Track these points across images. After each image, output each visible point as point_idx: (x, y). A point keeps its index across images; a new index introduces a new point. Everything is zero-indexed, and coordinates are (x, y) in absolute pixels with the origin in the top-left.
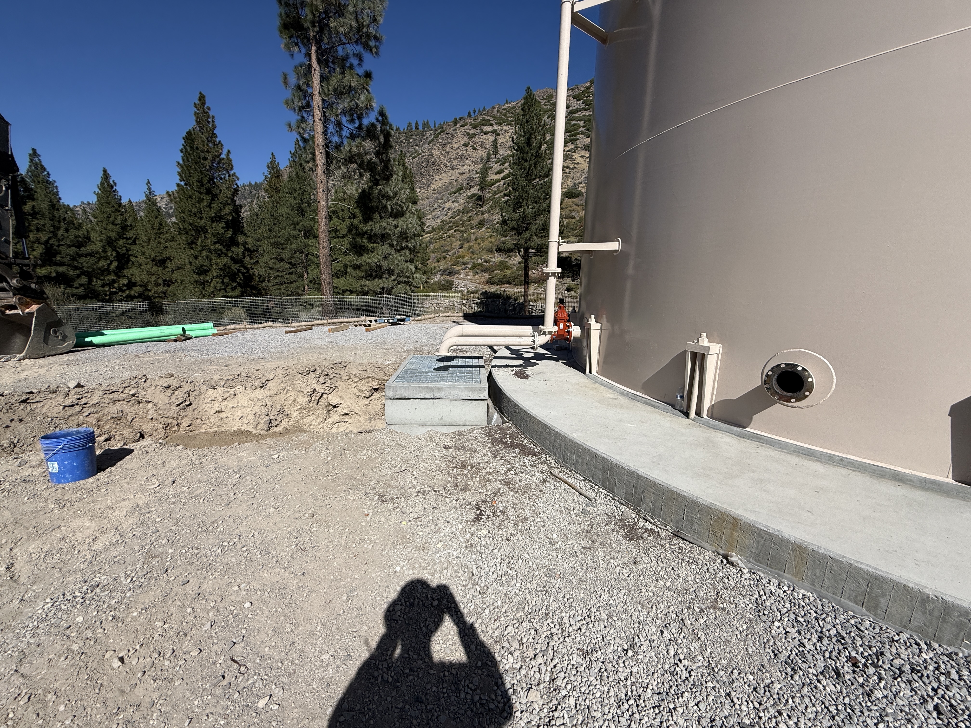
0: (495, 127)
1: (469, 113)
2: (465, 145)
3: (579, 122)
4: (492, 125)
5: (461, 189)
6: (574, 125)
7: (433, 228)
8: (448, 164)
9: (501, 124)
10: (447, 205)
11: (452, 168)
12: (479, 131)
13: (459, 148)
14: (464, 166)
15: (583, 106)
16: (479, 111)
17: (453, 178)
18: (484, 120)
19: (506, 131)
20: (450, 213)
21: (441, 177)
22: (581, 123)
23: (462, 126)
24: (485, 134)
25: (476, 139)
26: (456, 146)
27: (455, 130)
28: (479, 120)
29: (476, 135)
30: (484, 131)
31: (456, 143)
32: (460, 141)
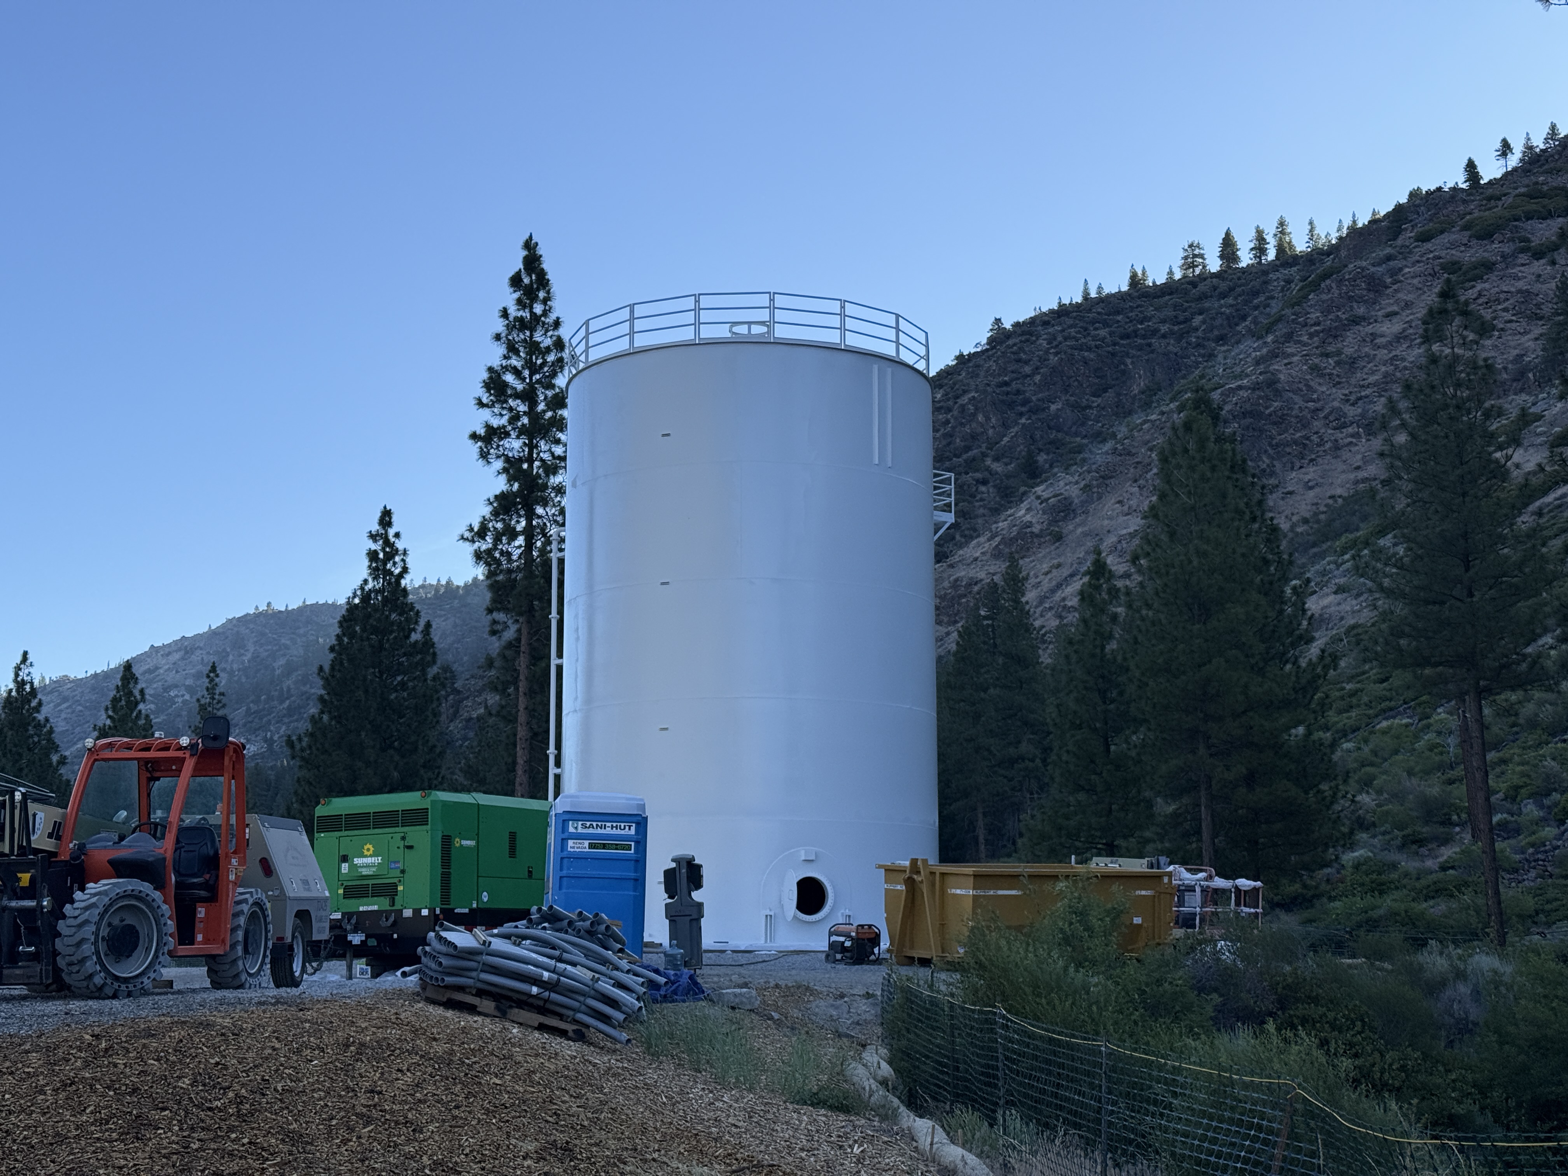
1: (1471, 167)
8: (1349, 412)
12: (1507, 248)
16: (1530, 148)
21: (1310, 473)
23: (1425, 238)
24: (1539, 254)
25: (1492, 284)
26: (1390, 328)
27: (1389, 258)
28: (1509, 200)
29: (1488, 267)
30: (1535, 242)
31: (1390, 315)
32: (1408, 305)
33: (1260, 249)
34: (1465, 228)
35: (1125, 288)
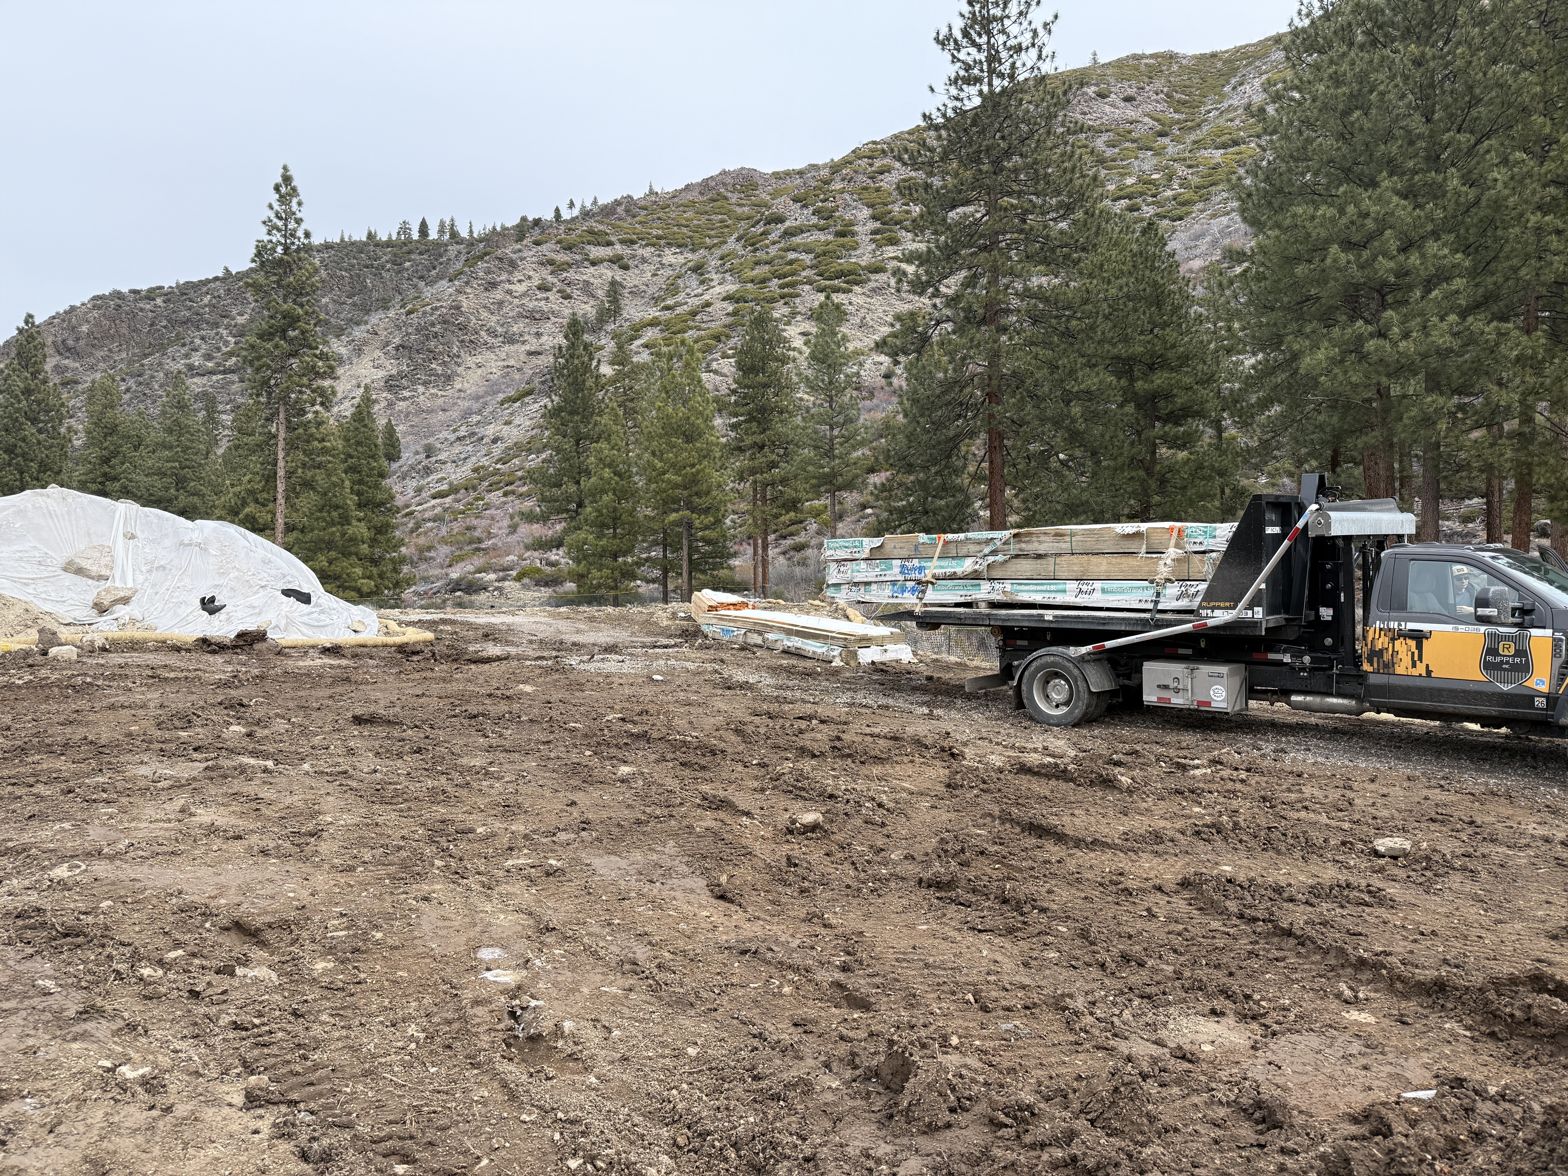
0: (619, 248)
1: (557, 210)
2: (544, 288)
3: (803, 256)
4: (609, 244)
5: (530, 392)
6: (791, 262)
7: (451, 484)
8: (500, 329)
9: (633, 242)
10: (490, 431)
11: (510, 340)
12: (578, 257)
13: (524, 294)
14: (538, 335)
15: (814, 220)
16: (583, 207)
17: (512, 362)
18: (591, 232)
19: (644, 260)
20: (498, 450)
21: (479, 359)
22: (807, 258)
23: (537, 243)
24: (593, 264)
25: (571, 274)
26: (520, 288)
27: (520, 251)
28: (579, 232)
29: (570, 265)
30: (592, 256)
31: (520, 281)
32: (530, 278)
33: (441, 231)
34: (559, 242)
35: (364, 239)
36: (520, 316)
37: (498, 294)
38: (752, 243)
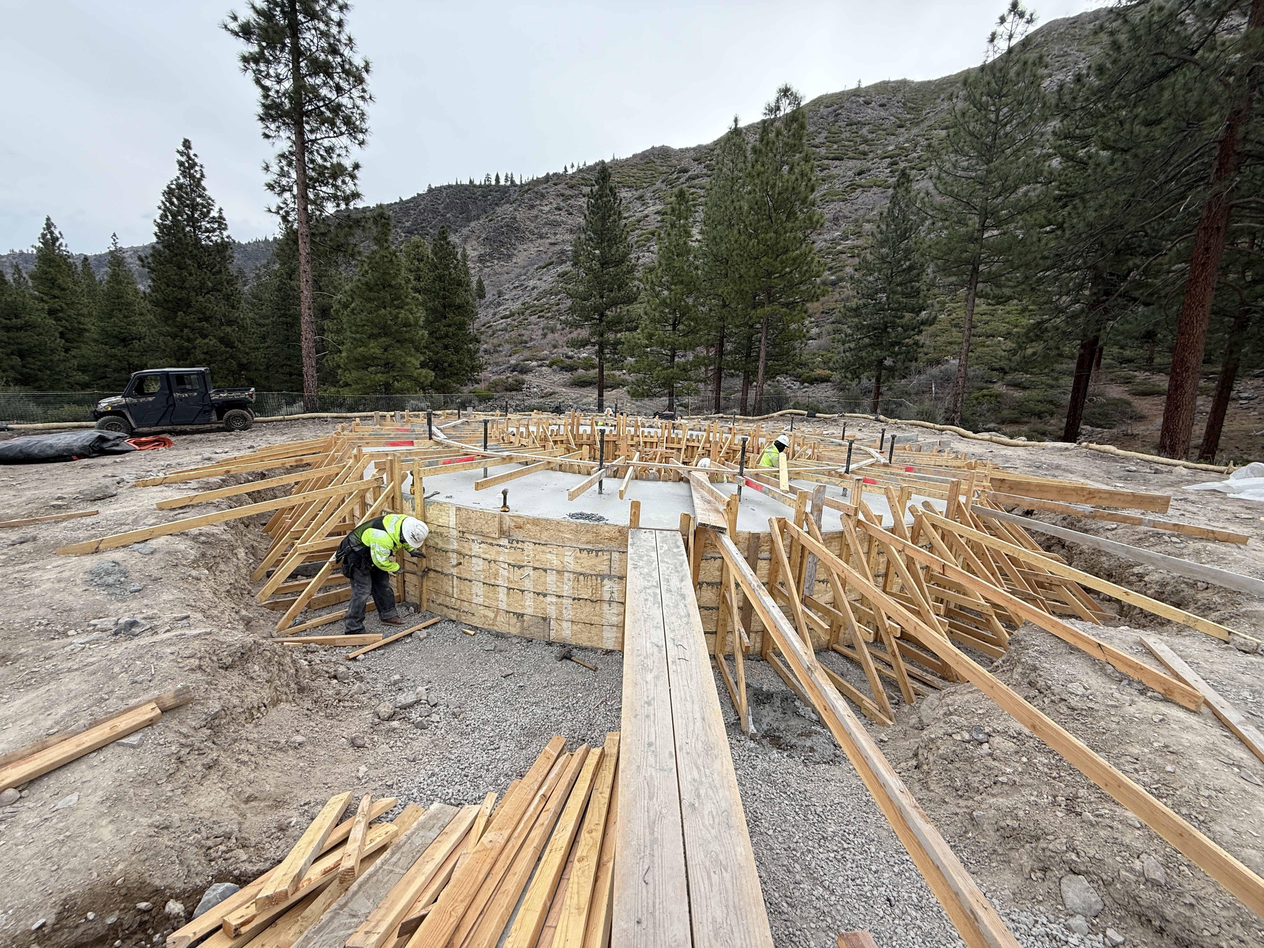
1: (565, 169)
2: (559, 209)
5: (551, 263)
7: (511, 311)
10: (531, 283)
11: (541, 237)
12: (576, 192)
13: (549, 212)
14: (555, 234)
15: (705, 171)
16: (579, 167)
17: (542, 249)
18: (583, 179)
20: (535, 293)
23: (556, 184)
24: (584, 196)
26: (547, 209)
27: (546, 189)
28: (576, 179)
29: (572, 197)
30: (583, 192)
31: (546, 205)
32: (551, 203)
33: (506, 180)
34: (565, 185)
35: (468, 184)
36: (546, 224)
37: (535, 212)
38: (671, 184)
